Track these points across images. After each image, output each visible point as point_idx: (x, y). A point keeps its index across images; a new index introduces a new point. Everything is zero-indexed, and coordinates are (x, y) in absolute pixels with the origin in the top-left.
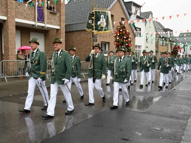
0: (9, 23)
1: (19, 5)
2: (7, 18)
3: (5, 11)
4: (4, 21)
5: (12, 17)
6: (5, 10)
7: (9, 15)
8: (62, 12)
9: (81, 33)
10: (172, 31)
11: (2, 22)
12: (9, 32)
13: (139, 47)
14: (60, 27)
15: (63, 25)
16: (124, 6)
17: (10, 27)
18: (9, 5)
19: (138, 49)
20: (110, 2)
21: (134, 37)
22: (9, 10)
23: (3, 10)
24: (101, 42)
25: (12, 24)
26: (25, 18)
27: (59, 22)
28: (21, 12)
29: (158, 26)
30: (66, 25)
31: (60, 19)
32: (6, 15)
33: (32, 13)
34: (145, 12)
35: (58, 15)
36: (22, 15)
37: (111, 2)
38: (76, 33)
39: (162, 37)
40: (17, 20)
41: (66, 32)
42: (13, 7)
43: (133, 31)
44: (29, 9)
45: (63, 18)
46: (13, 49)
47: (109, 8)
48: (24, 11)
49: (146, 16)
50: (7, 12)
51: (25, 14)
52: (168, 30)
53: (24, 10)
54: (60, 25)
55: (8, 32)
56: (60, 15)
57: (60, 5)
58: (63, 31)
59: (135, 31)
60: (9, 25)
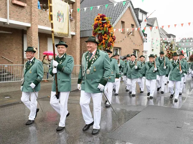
0: (33, 30)
1: (41, 13)
2: (31, 25)
4: (28, 28)
5: (36, 24)
7: (33, 22)
8: (77, 18)
11: (26, 29)
14: (76, 33)
15: (78, 31)
18: (34, 12)
22: (33, 17)
23: (28, 18)
25: (35, 30)
26: (46, 25)
27: (74, 29)
28: (42, 19)
30: (81, 31)
31: (76, 26)
32: (31, 21)
35: (74, 21)
36: (43, 22)
40: (40, 27)
41: (81, 38)
42: (36, 14)
45: (78, 24)
49: (151, 22)
50: (31, 19)
51: (45, 21)
52: (171, 35)
53: (46, 18)
54: (75, 31)
55: (32, 38)
56: (76, 22)
58: (78, 37)
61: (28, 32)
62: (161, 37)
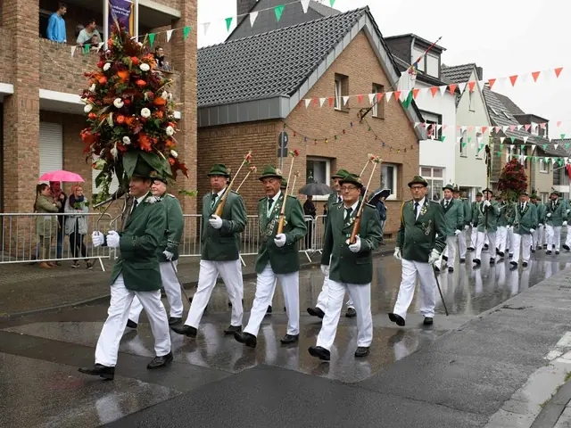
0: (20, 103)
1: (52, 51)
2: (15, 89)
3: (9, 68)
4: (6, 97)
5: (31, 86)
6: (7, 66)
7: (20, 80)
8: (187, 66)
9: (246, 130)
10: (547, 121)
12: (20, 129)
13: (438, 171)
14: (182, 114)
15: (191, 107)
16: (381, 48)
17: (22, 115)
18: (22, 49)
19: (432, 178)
20: (337, 36)
21: (415, 141)
22: (19, 64)
24: (308, 156)
25: (29, 105)
26: (70, 87)
28: (58, 70)
29: (500, 107)
30: (199, 108)
31: (183, 91)
32: (11, 79)
34: (457, 67)
35: (175, 77)
36: (61, 78)
37: (340, 36)
38: (234, 131)
39: (516, 140)
40: (45, 94)
41: (200, 129)
42: (32, 55)
43: (411, 124)
44: (85, 61)
45: (191, 85)
47: (331, 54)
48: (67, 68)
50: (14, 71)
51: (70, 76)
53: (70, 66)
54: (181, 108)
55: (15, 130)
56: (183, 79)
57: (182, 48)
58: (191, 125)
59: (417, 124)
60: (20, 108)
61: (7, 111)
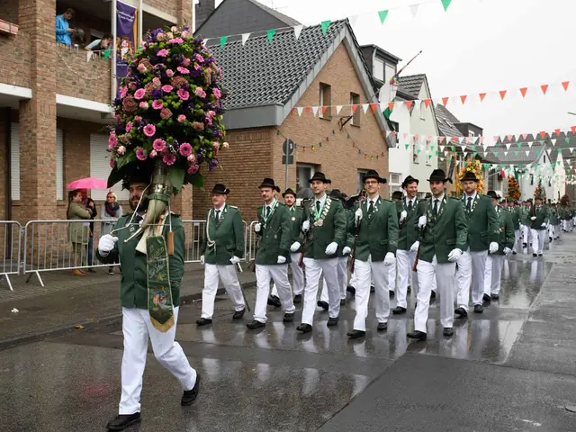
0: (38, 109)
1: (65, 56)
2: (34, 93)
3: (27, 73)
4: (24, 101)
5: (49, 91)
6: (26, 69)
7: (39, 85)
9: (238, 137)
11: (16, 106)
12: (40, 135)
17: (41, 120)
20: (322, 47)
21: (385, 148)
22: (39, 69)
23: (21, 70)
24: (297, 163)
25: (47, 110)
26: (81, 92)
28: (71, 75)
32: (30, 84)
33: (101, 79)
36: (74, 83)
37: (325, 46)
40: (62, 99)
42: (50, 59)
44: (95, 67)
46: (50, 186)
47: (318, 64)
48: (79, 73)
49: (411, 86)
50: (33, 75)
51: (81, 80)
52: (469, 127)
53: (80, 70)
55: (35, 135)
59: (389, 133)
60: (39, 112)
61: (24, 117)
62: (440, 134)
